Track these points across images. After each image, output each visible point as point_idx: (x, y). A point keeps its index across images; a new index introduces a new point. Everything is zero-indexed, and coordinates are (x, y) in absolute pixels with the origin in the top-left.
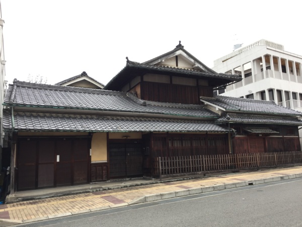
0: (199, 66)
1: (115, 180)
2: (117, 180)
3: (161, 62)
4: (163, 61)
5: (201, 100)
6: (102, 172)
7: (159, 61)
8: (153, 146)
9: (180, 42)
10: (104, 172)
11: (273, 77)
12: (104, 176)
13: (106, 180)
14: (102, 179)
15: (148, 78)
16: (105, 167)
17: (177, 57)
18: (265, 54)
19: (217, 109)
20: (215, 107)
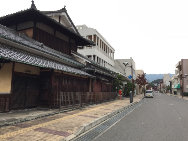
0: (74, 28)
1: (15, 111)
2: (17, 111)
3: (52, 16)
4: (53, 16)
5: (72, 53)
6: (5, 104)
7: (51, 15)
8: (53, 82)
9: (65, 6)
10: (7, 103)
11: (96, 48)
12: (6, 108)
13: (8, 112)
14: (5, 110)
15: (40, 26)
16: (8, 99)
17: (60, 17)
18: (94, 34)
19: (84, 61)
20: (83, 60)
